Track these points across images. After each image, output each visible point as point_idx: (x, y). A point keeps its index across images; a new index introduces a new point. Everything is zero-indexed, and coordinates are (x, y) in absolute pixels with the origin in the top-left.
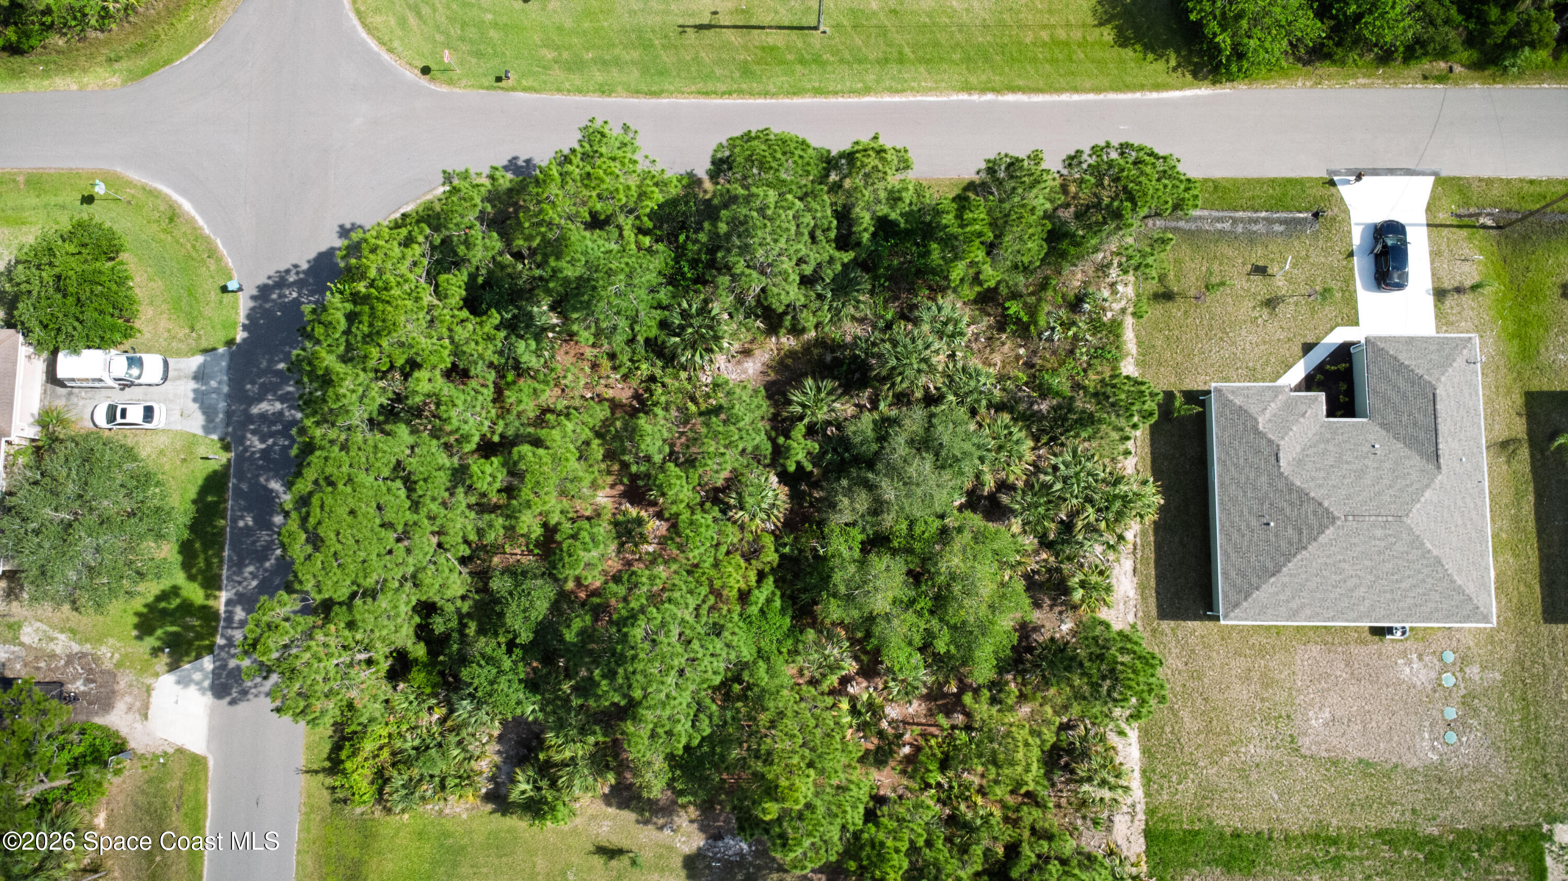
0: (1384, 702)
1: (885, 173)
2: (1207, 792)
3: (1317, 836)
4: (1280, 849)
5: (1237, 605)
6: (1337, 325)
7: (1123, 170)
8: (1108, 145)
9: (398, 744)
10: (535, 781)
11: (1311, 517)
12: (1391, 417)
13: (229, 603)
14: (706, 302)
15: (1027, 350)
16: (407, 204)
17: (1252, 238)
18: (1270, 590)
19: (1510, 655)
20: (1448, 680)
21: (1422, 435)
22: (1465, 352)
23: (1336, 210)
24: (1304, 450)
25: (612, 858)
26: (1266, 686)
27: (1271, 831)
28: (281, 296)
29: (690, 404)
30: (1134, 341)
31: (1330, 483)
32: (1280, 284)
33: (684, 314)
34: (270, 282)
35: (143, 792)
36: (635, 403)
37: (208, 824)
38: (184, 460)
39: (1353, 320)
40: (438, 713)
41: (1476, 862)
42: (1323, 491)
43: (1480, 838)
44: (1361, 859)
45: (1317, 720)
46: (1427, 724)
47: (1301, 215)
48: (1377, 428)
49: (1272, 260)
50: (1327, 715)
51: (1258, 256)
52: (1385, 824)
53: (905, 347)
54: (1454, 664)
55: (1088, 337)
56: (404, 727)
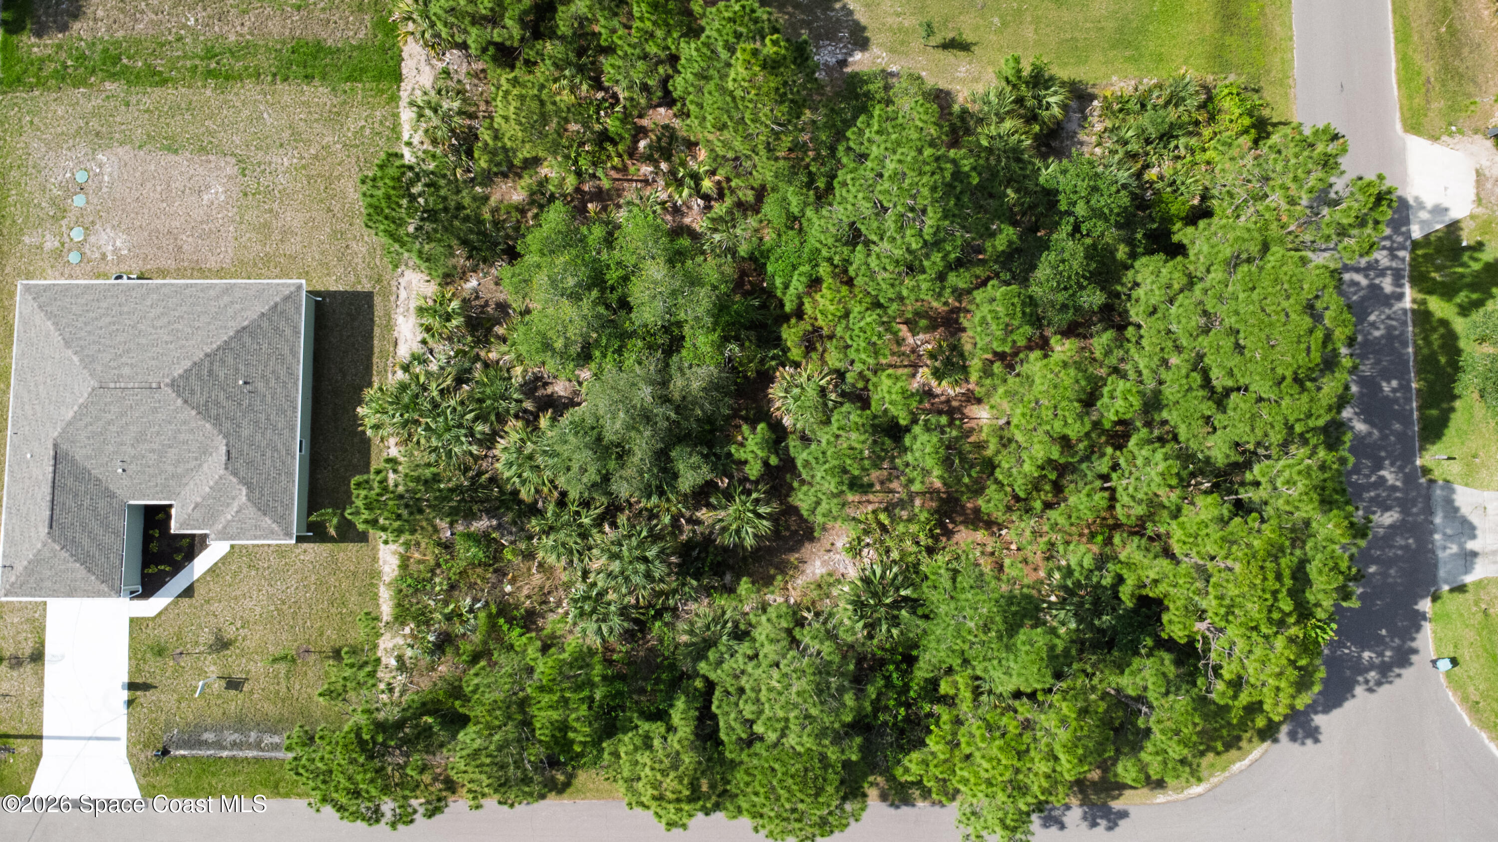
0: (146, 211)
1: (652, 769)
2: (335, 119)
3: (227, 79)
4: (266, 65)
5: (286, 299)
6: (154, 619)
7: (372, 781)
8: (393, 825)
9: (1193, 141)
10: (1040, 107)
11: (198, 389)
12: (101, 504)
13: (1400, 297)
14: (870, 637)
15: (502, 590)
16: (1241, 772)
17: (240, 724)
18: (249, 313)
19: (12, 260)
20: (77, 234)
21: (70, 482)
22: (13, 579)
23: (142, 757)
24: (200, 465)
25: (953, 40)
26: (266, 225)
27: (274, 82)
28: (1381, 654)
29: (886, 522)
30: (381, 601)
31: (173, 427)
32: (213, 668)
33: (895, 621)
34: (1397, 671)
35: (1469, 95)
36: (950, 526)
37: (1393, 65)
38: (1475, 456)
39: (136, 623)
40: (1152, 174)
41: (70, 56)
42: (181, 416)
43: (63, 79)
44: (185, 57)
45: (217, 192)
46: (105, 190)
47: (182, 752)
48: (118, 492)
49: (219, 696)
50: (205, 197)
51: (235, 701)
52: (158, 91)
53: (636, 572)
54: (70, 250)
55: (432, 603)
56: (1189, 158)
